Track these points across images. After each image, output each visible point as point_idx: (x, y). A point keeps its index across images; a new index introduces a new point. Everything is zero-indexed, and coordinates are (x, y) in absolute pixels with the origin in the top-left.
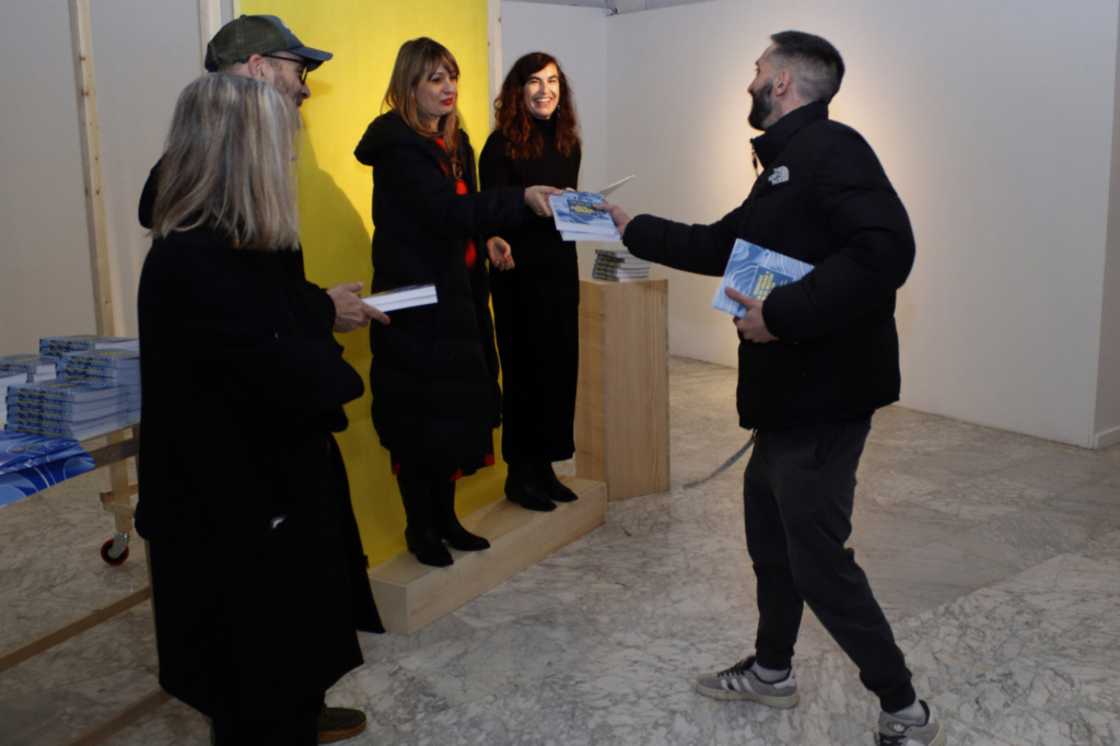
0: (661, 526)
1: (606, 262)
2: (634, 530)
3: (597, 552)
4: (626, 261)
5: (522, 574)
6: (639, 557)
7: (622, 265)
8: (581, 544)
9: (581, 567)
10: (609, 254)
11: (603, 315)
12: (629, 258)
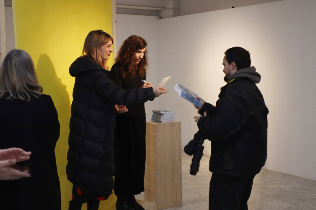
1: (156, 115)
7: (163, 116)
10: (158, 112)
11: (156, 136)
12: (166, 114)
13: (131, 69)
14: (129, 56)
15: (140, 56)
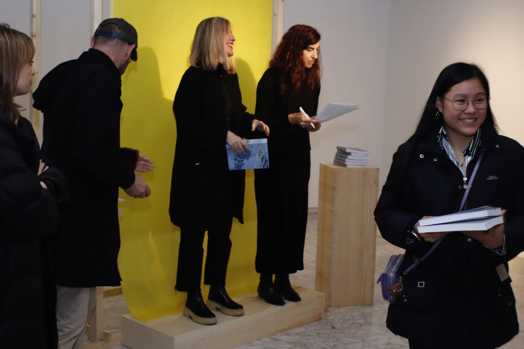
0: (356, 325)
1: (341, 155)
2: (338, 325)
3: (309, 335)
4: (352, 154)
5: (256, 342)
6: (334, 341)
7: (349, 157)
8: (302, 329)
9: (294, 343)
10: (343, 150)
11: (334, 187)
12: (355, 153)
13: (296, 78)
14: (292, 57)
15: (313, 56)
